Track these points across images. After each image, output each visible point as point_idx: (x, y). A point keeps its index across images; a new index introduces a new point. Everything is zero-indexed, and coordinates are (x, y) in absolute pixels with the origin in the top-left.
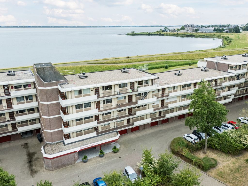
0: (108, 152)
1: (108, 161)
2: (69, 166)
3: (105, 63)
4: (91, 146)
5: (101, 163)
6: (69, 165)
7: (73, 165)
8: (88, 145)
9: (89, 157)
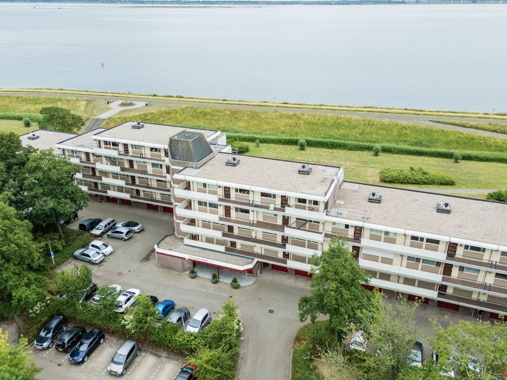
0: (227, 281)
1: (214, 292)
2: (174, 272)
3: (471, 127)
4: (204, 261)
5: (203, 290)
6: (176, 270)
7: (179, 273)
8: (200, 258)
9: (200, 274)
